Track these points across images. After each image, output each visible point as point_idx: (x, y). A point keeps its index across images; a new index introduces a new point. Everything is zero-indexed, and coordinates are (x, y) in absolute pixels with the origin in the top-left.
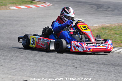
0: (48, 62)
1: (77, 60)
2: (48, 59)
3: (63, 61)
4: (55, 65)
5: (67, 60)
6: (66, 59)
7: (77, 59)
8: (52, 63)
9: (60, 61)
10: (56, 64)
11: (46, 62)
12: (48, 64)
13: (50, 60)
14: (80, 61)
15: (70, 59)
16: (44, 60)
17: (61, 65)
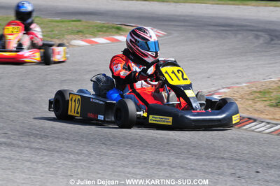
0: (174, 165)
1: (239, 160)
2: (172, 159)
3: (207, 163)
5: (215, 161)
6: (215, 157)
7: (238, 158)
8: (182, 168)
9: (201, 163)
10: (192, 169)
11: (170, 166)
12: (174, 169)
13: (178, 161)
14: (247, 162)
15: (223, 158)
16: (162, 162)
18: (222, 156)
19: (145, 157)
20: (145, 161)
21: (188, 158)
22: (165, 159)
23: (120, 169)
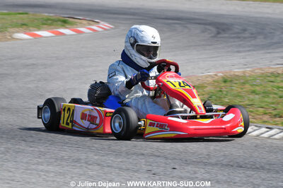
0: (90, 162)
2: (91, 155)
3: (125, 159)
4: (106, 169)
5: (134, 157)
6: (135, 154)
7: (159, 154)
10: (108, 166)
11: (86, 163)
12: (90, 167)
13: (96, 157)
14: (166, 158)
15: (143, 154)
16: (80, 159)
17: (120, 169)
18: (142, 152)
19: (63, 154)
20: (62, 159)
21: (108, 154)
22: (83, 156)
23: (34, 167)
